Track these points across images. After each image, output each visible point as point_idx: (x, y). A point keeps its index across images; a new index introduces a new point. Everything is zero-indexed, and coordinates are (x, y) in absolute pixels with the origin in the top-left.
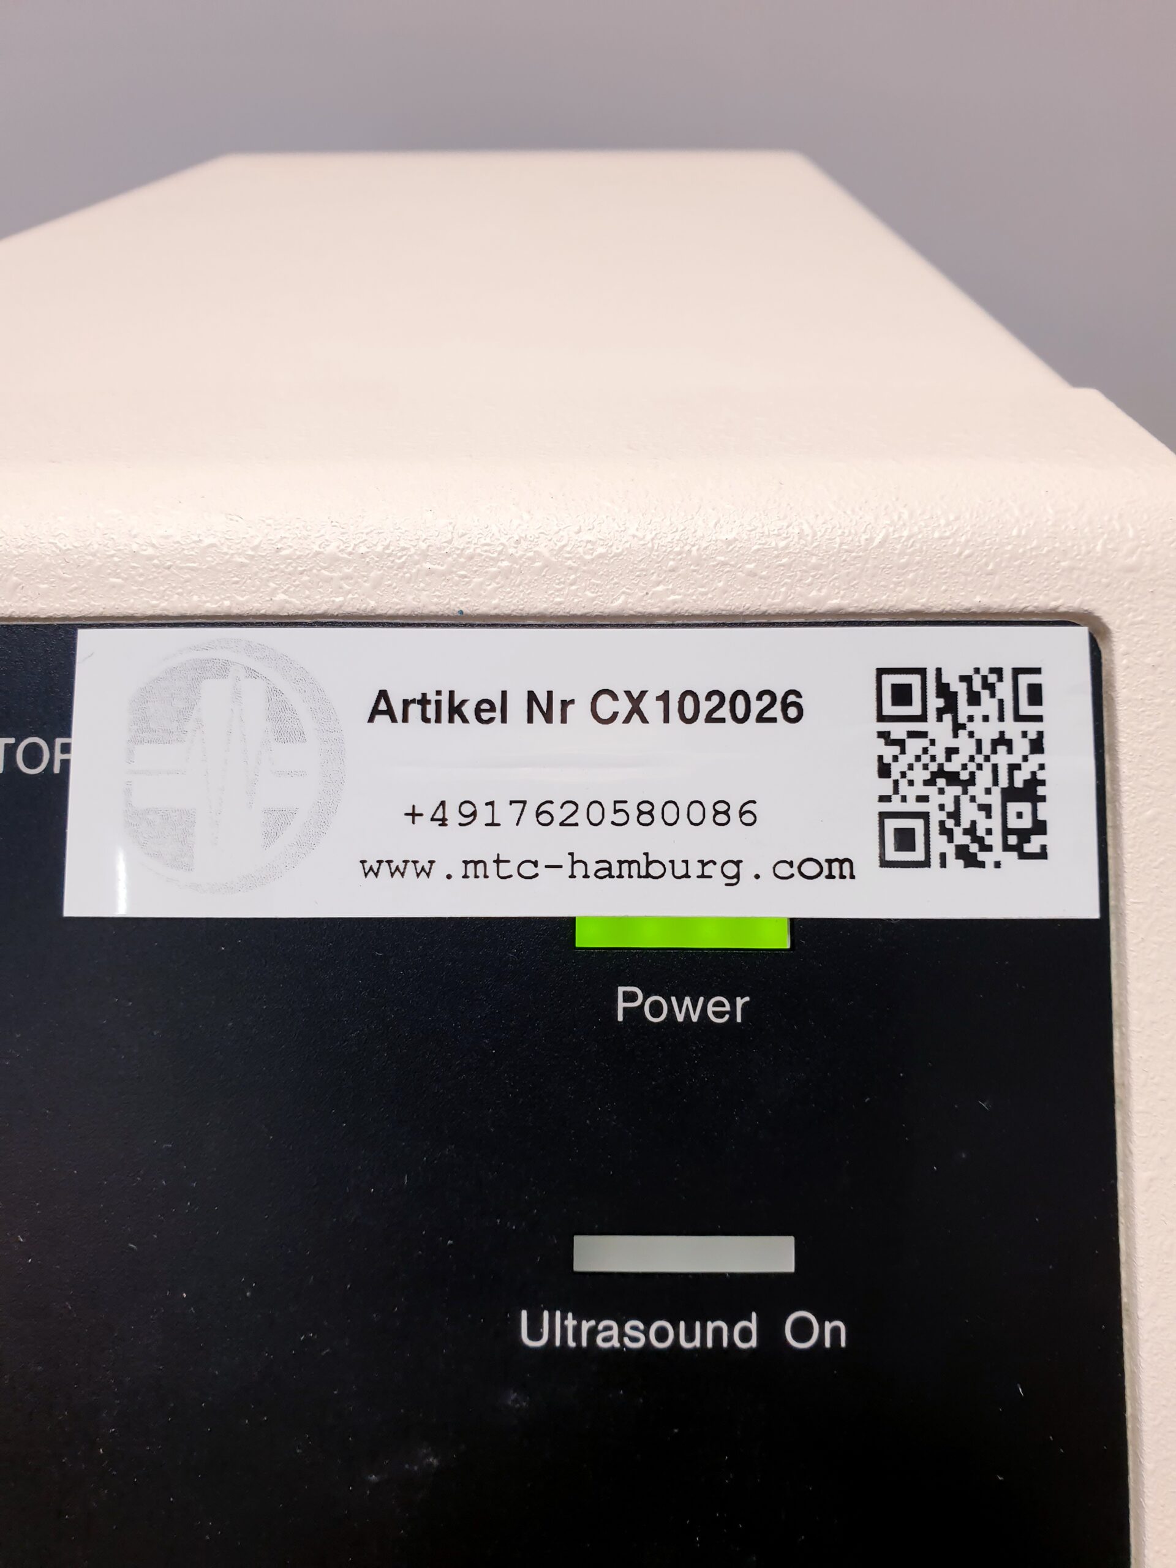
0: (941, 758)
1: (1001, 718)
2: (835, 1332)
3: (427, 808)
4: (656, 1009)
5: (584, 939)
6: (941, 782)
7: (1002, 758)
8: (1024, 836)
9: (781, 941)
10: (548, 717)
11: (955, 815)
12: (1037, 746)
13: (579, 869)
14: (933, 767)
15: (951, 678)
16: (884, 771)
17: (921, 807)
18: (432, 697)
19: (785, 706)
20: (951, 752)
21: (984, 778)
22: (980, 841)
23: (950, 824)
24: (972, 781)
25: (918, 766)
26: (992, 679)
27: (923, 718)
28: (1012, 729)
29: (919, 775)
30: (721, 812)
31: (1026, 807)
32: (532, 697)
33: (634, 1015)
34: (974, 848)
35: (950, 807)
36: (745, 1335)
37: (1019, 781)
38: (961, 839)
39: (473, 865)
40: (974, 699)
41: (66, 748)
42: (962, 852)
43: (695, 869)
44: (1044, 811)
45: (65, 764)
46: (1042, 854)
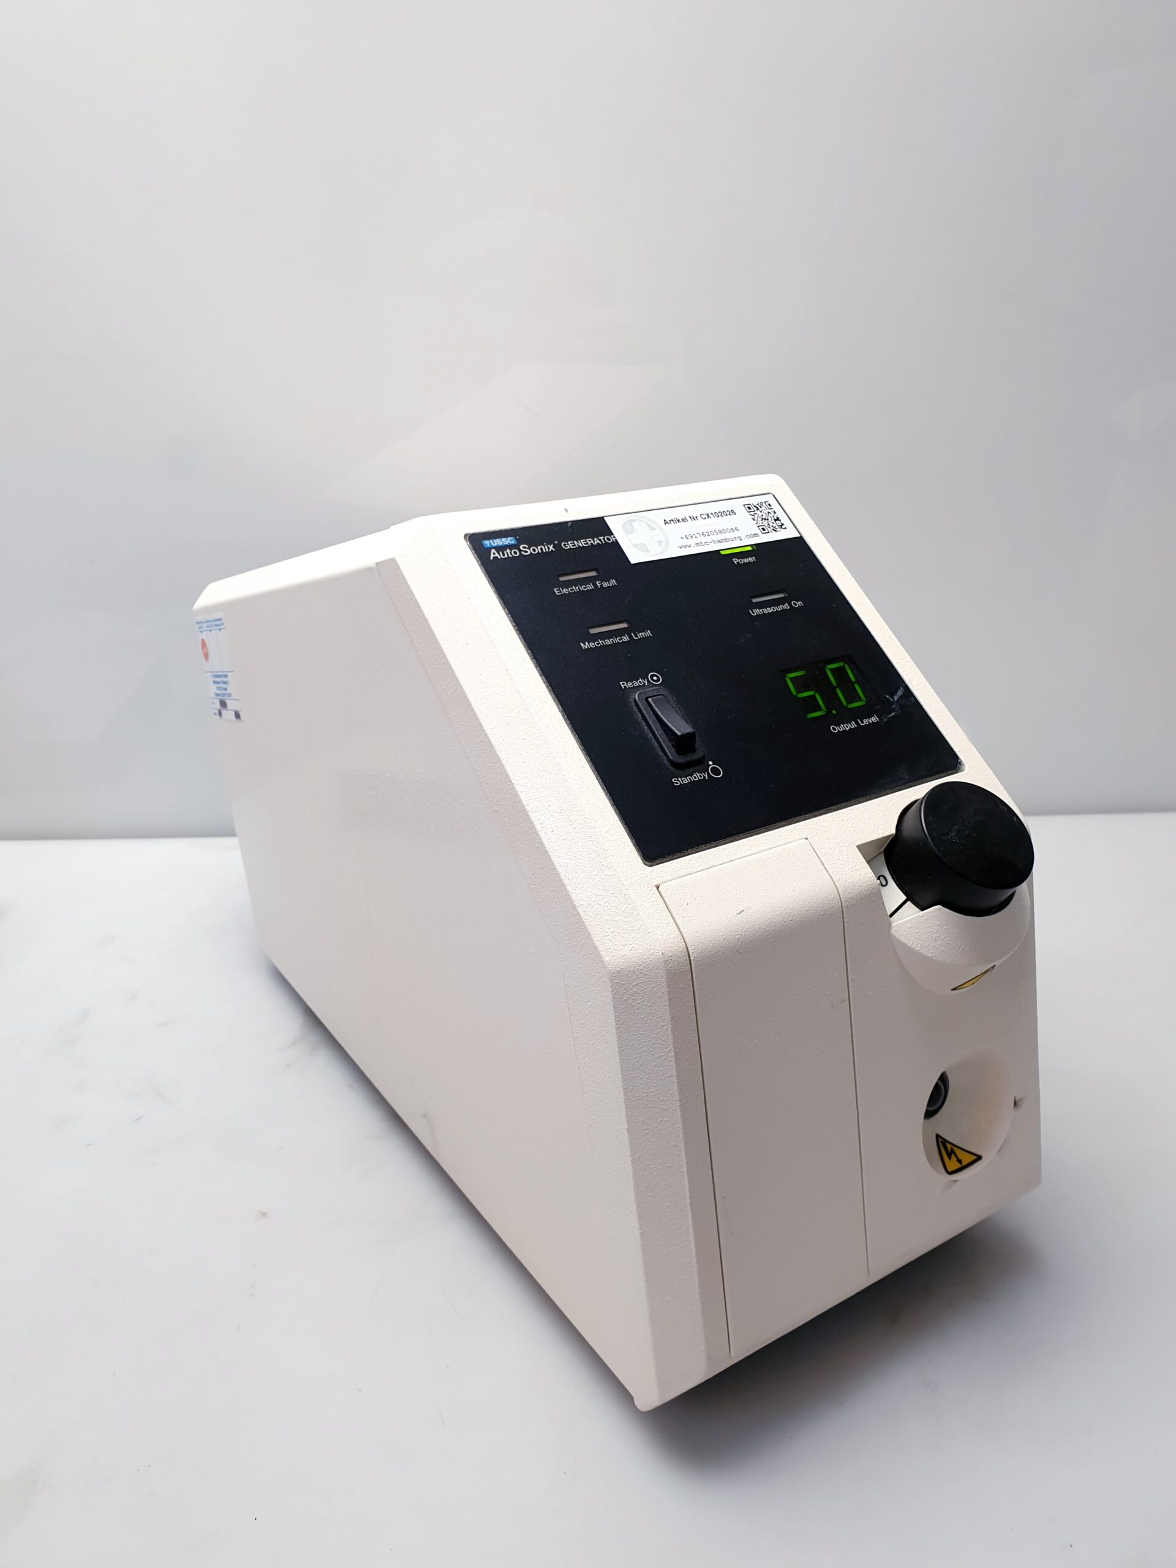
1: (766, 509)
3: (684, 536)
4: (741, 561)
5: (723, 553)
6: (763, 520)
8: (781, 526)
10: (694, 520)
12: (775, 512)
13: (715, 542)
14: (761, 518)
15: (755, 505)
16: (754, 520)
17: (763, 525)
19: (732, 513)
20: (762, 515)
22: (775, 528)
23: (769, 526)
24: (768, 519)
26: (762, 504)
28: (770, 511)
29: (759, 520)
31: (779, 522)
32: (691, 517)
33: (738, 562)
35: (768, 524)
36: (787, 607)
37: (775, 518)
38: (772, 528)
40: (760, 507)
41: (614, 537)
42: (773, 530)
43: (731, 540)
44: (782, 522)
45: (616, 540)
46: (786, 528)
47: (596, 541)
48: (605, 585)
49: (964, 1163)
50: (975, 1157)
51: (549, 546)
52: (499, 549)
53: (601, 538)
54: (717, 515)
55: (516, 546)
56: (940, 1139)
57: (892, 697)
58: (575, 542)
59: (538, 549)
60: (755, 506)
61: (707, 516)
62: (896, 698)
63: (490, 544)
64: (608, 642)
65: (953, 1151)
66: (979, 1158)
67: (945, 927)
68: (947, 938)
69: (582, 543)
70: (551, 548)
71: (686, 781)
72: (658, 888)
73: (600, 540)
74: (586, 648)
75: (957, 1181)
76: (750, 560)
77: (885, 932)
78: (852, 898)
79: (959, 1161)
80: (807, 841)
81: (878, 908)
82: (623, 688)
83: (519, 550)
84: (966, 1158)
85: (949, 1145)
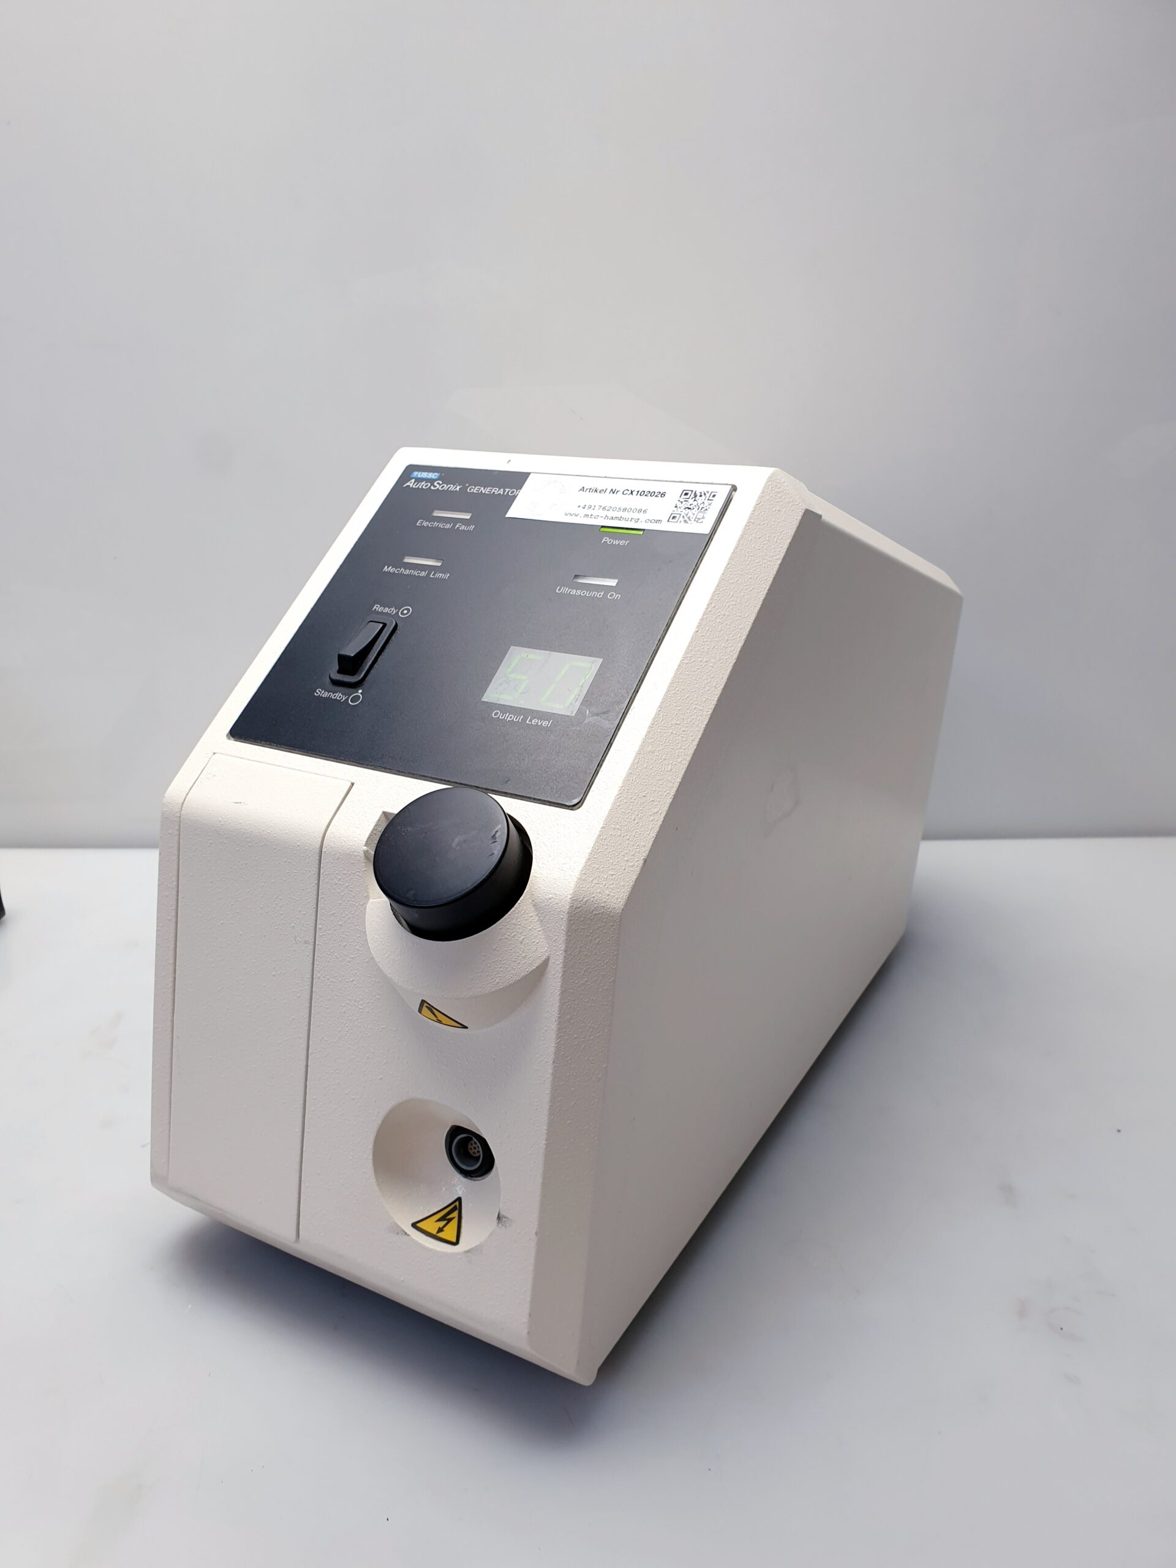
2: (618, 596)
3: (582, 505)
4: (610, 541)
8: (699, 519)
10: (613, 493)
11: (687, 514)
12: (711, 504)
13: (606, 518)
15: (697, 492)
16: (676, 506)
17: (680, 513)
19: (661, 495)
20: (691, 504)
21: (696, 509)
22: (690, 519)
23: (685, 516)
24: (693, 509)
26: (706, 493)
27: (688, 498)
28: (706, 501)
29: (683, 507)
30: (640, 511)
31: (702, 514)
32: (612, 490)
34: (688, 520)
36: (600, 595)
38: (686, 518)
39: (587, 515)
40: (701, 496)
41: (519, 492)
42: (685, 520)
43: (630, 520)
44: (705, 515)
46: (702, 522)
47: (501, 491)
48: (463, 528)
49: (440, 1235)
50: (454, 1240)
51: (458, 487)
52: (419, 480)
53: (508, 490)
54: (642, 493)
55: (432, 481)
56: (457, 1203)
58: (481, 488)
59: (446, 487)
61: (630, 492)
64: (408, 572)
66: (456, 1244)
69: (487, 490)
71: (326, 695)
72: (214, 755)
73: (505, 492)
74: (386, 571)
75: (408, 1235)
76: (622, 543)
77: (361, 903)
78: (332, 848)
79: (440, 1230)
80: (350, 784)
81: (358, 873)
82: (373, 609)
83: (432, 484)
84: (450, 1233)
85: (455, 1214)
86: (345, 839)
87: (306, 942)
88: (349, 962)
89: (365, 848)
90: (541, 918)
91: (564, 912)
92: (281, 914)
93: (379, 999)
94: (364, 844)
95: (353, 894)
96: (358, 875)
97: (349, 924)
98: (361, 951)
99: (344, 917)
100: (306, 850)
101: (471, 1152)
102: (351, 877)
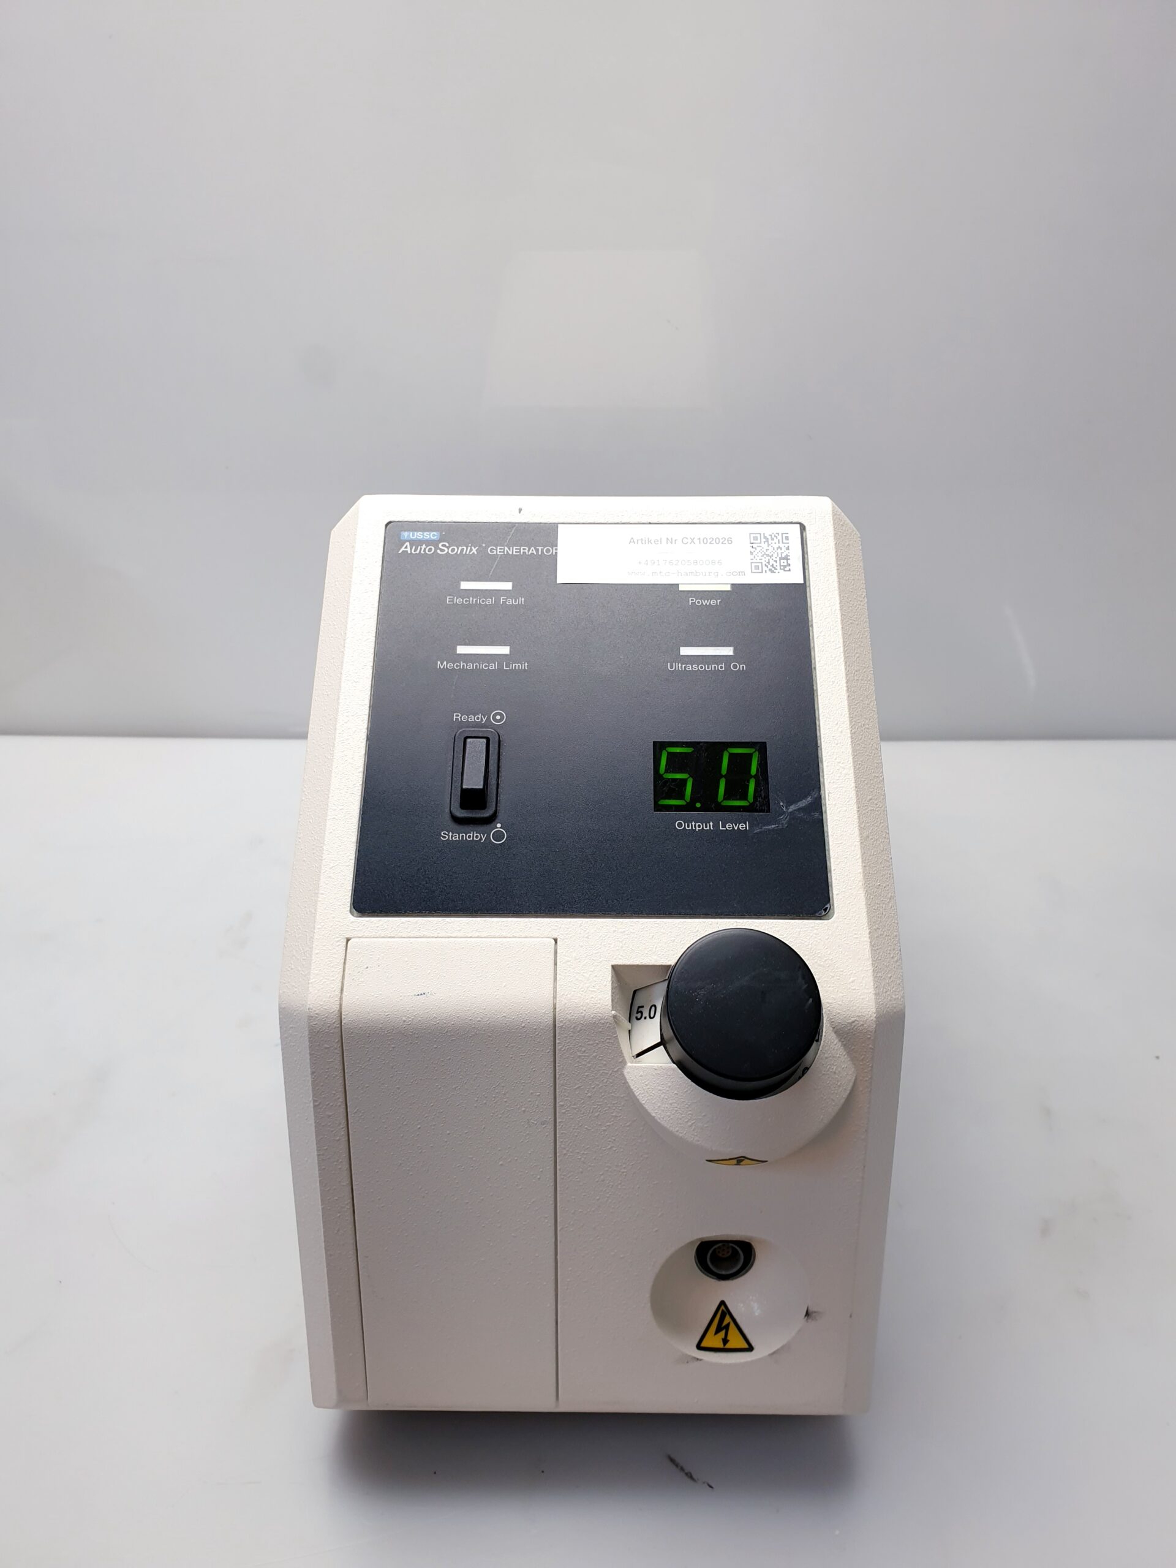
0: (765, 551)
1: (779, 543)
2: (743, 667)
3: (643, 562)
4: (699, 602)
5: (681, 588)
6: (765, 556)
7: (779, 551)
8: (785, 567)
9: (728, 588)
10: (672, 543)
11: (769, 563)
12: (788, 548)
13: (680, 574)
14: (763, 553)
15: (767, 535)
16: (751, 553)
17: (760, 561)
18: (644, 539)
19: (728, 541)
20: (767, 550)
21: (775, 555)
22: (775, 568)
23: (767, 564)
24: (772, 555)
25: (759, 553)
26: (777, 535)
27: (761, 543)
28: (781, 545)
29: (760, 554)
30: (713, 562)
31: (785, 561)
32: (667, 539)
33: (693, 604)
34: (773, 569)
35: (767, 561)
36: (721, 667)
37: (783, 556)
38: (770, 567)
39: (654, 573)
40: (773, 539)
41: (556, 549)
42: (770, 570)
43: (707, 574)
44: (789, 562)
45: (556, 553)
46: (790, 570)
47: (533, 550)
48: (510, 602)
49: (728, 1346)
50: (746, 1346)
51: (473, 548)
52: (415, 543)
53: (540, 548)
54: (705, 541)
55: (435, 543)
56: (723, 1307)
57: (788, 805)
58: (506, 548)
59: (458, 550)
60: (765, 537)
61: (690, 541)
62: (792, 808)
63: (409, 536)
64: (470, 666)
65: (728, 1325)
66: (750, 1348)
67: (676, 1092)
68: (676, 1105)
69: (514, 551)
70: (474, 550)
71: (457, 837)
72: (348, 940)
73: (537, 550)
74: (442, 667)
75: (701, 1360)
76: (713, 602)
77: (616, 1070)
78: (570, 1021)
79: (725, 1341)
80: (553, 942)
81: (608, 1041)
82: (454, 720)
83: (437, 548)
84: (735, 1341)
85: (727, 1319)
86: (584, 1008)
87: (543, 1123)
88: (604, 1130)
89: (613, 1012)
90: (844, 1043)
91: (871, 1032)
92: (506, 1102)
93: (647, 1158)
94: (611, 1008)
95: (605, 1062)
96: (608, 1043)
97: (601, 1093)
98: (620, 1116)
99: (594, 1088)
100: (535, 1029)
101: (720, 1255)
102: (599, 1046)
